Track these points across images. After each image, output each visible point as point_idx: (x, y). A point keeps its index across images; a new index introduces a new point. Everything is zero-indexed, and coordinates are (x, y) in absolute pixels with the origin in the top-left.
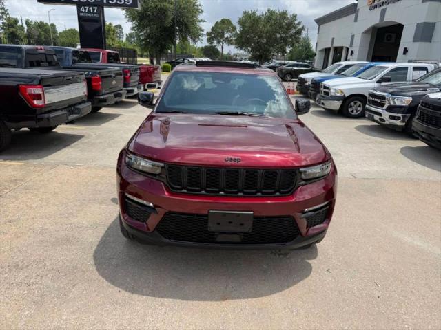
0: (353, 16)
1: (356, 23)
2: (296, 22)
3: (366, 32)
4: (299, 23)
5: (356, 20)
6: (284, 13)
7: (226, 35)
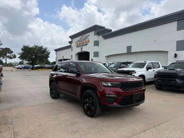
0: (71, 49)
1: (72, 51)
2: (47, 50)
3: (76, 54)
4: (48, 51)
5: (72, 50)
6: (42, 47)
7: (8, 55)
